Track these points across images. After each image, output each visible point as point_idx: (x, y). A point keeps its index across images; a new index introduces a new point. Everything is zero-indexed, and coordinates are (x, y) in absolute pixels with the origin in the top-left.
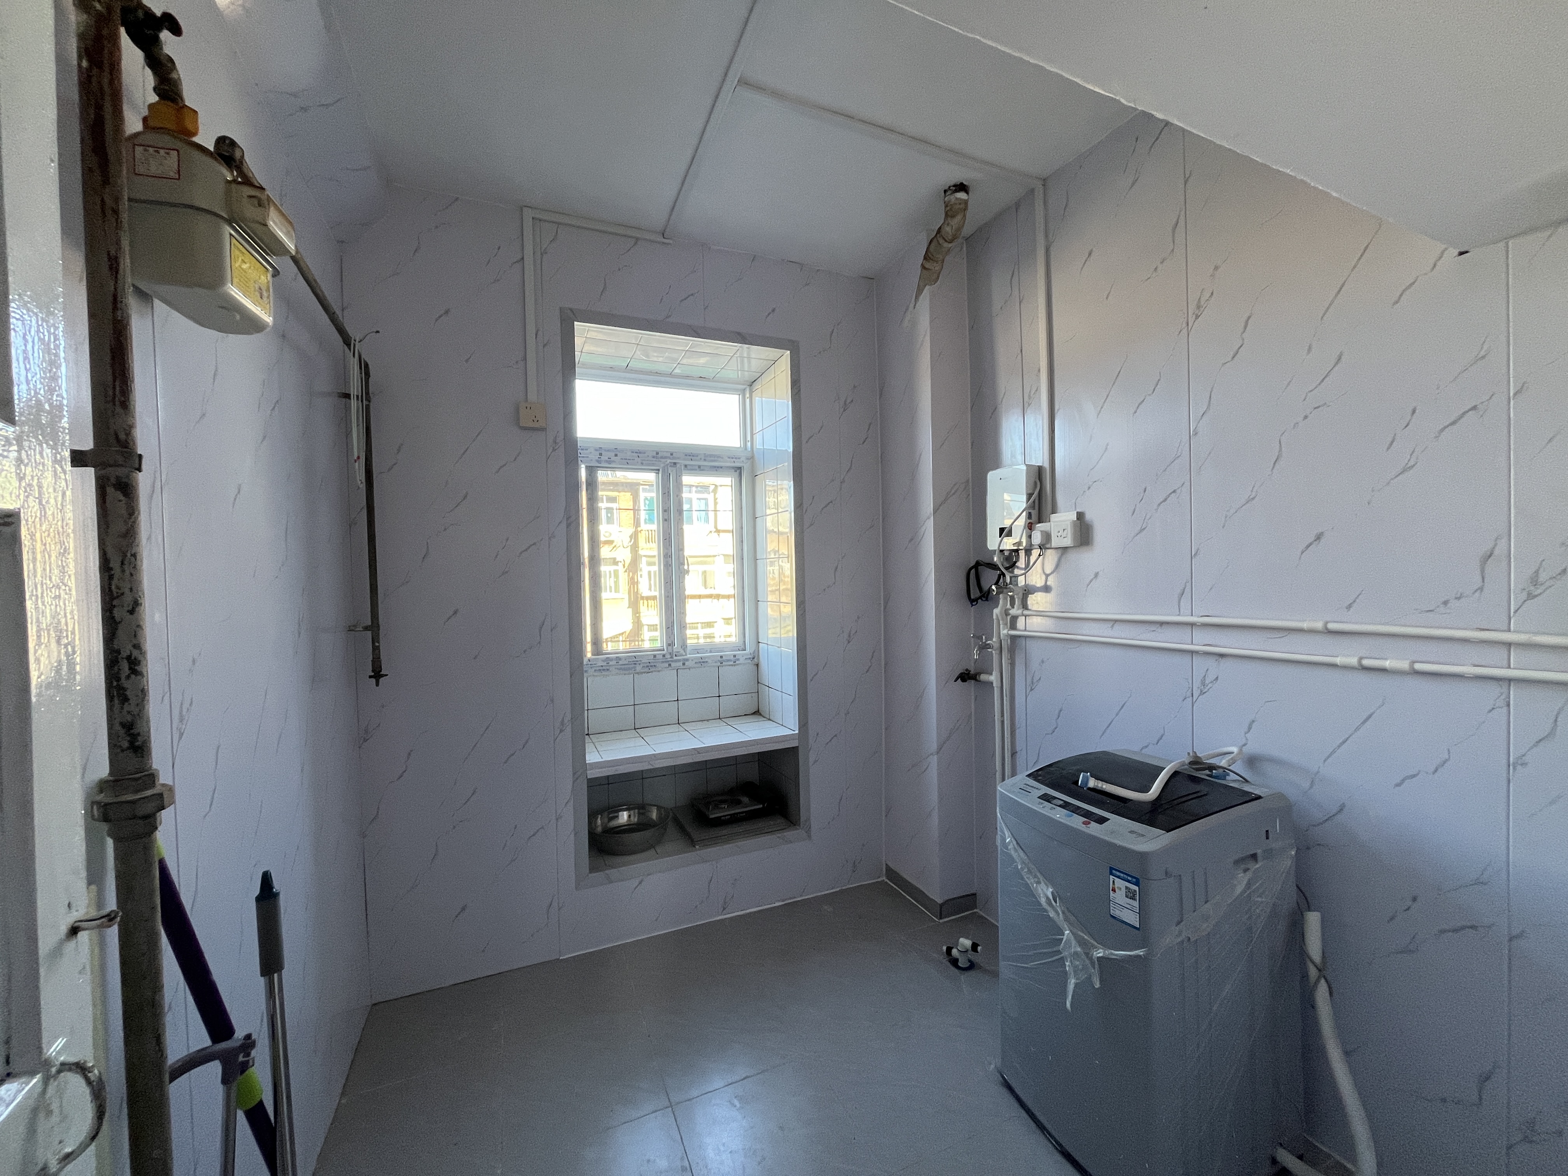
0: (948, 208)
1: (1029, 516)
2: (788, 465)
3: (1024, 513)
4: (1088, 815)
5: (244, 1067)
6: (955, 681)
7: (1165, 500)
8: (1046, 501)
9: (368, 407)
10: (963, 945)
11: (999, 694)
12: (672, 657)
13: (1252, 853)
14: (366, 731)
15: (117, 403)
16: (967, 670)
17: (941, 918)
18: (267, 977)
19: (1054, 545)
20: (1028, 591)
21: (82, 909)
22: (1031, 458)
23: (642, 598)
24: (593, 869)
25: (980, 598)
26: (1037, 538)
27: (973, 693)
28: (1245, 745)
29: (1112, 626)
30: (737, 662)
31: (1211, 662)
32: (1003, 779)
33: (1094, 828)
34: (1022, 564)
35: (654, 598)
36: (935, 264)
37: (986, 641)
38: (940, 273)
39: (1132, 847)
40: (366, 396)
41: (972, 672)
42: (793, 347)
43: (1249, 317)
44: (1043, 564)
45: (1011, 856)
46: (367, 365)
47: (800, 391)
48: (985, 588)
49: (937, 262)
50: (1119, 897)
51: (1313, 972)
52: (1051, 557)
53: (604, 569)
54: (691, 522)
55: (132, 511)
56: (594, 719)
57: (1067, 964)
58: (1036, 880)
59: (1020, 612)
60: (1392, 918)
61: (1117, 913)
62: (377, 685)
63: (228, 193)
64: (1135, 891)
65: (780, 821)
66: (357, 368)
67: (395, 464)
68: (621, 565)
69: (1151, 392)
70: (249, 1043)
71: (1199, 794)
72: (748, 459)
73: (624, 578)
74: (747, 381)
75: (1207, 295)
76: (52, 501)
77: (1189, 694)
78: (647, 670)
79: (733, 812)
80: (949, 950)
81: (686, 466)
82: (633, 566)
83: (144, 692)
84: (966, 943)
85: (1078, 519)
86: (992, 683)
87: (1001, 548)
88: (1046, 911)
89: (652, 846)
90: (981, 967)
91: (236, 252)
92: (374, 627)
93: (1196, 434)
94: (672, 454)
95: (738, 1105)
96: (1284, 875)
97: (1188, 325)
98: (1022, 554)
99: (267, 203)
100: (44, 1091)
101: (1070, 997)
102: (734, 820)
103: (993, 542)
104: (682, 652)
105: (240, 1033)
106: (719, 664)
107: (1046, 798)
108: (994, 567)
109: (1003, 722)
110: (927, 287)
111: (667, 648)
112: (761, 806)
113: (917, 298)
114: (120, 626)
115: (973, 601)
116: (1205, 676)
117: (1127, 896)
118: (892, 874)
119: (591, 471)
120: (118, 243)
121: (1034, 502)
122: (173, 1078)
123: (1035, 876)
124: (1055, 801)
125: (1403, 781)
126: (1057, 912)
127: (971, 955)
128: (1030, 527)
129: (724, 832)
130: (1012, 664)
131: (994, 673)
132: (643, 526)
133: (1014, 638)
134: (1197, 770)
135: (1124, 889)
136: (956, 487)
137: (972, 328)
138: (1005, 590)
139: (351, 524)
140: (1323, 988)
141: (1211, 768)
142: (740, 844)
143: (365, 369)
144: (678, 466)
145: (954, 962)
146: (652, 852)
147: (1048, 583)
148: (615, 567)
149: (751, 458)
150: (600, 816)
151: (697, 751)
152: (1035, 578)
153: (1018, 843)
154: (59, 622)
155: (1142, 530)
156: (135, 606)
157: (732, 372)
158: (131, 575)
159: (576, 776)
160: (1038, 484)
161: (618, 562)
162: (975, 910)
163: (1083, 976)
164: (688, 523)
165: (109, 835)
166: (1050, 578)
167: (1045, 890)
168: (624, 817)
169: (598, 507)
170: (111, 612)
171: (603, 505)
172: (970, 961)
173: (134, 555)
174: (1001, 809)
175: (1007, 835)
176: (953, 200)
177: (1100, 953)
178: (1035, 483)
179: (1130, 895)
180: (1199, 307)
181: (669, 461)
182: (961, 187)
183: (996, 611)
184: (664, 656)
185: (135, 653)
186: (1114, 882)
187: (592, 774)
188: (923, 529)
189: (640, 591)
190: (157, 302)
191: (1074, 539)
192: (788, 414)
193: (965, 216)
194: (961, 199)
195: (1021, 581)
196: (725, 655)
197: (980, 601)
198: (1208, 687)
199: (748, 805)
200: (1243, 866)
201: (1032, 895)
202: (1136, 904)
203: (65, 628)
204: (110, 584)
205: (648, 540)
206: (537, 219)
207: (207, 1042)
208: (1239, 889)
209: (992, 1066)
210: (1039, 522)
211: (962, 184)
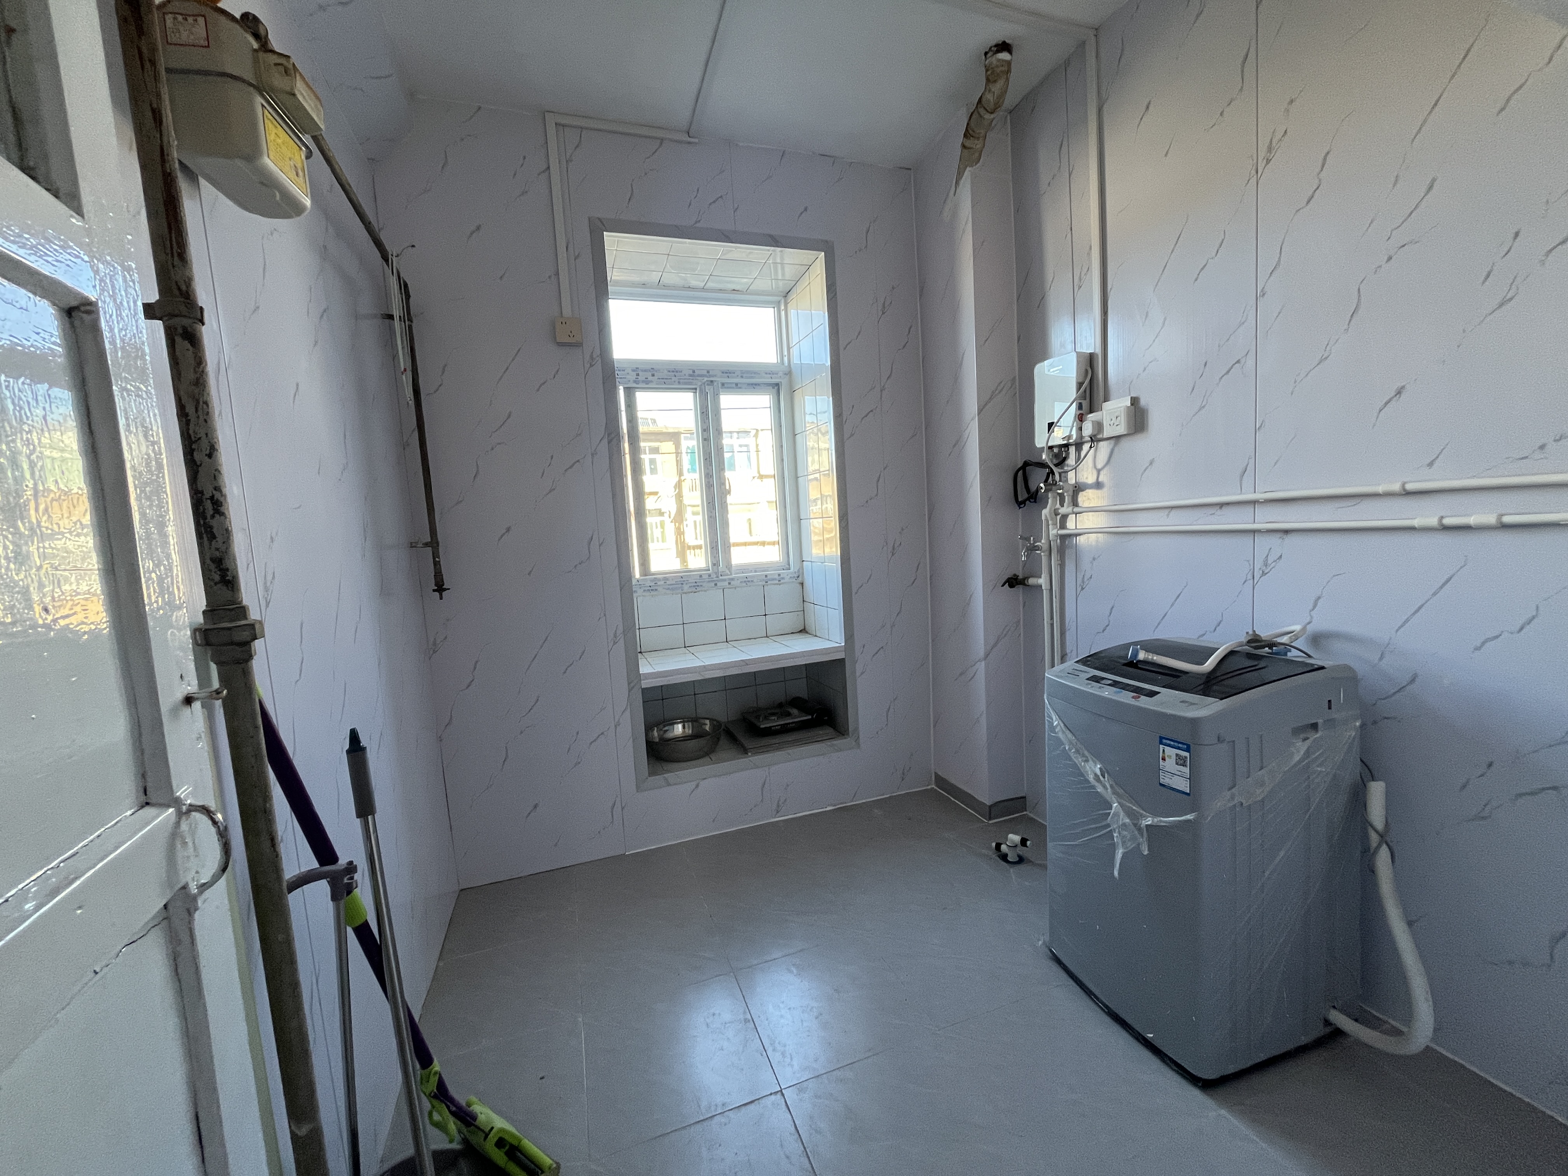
0: (989, 73)
1: (1080, 407)
2: (826, 377)
3: (1074, 404)
4: (1138, 691)
5: (349, 890)
6: (1003, 586)
7: (1228, 372)
8: (1098, 389)
9: (410, 327)
10: (1012, 841)
11: (1048, 597)
12: (717, 577)
13: (1313, 722)
14: (435, 644)
15: (175, 254)
16: (1015, 575)
17: (990, 819)
18: (362, 819)
19: (1106, 434)
20: (1078, 488)
21: (191, 686)
22: (1081, 347)
23: (689, 548)
24: (652, 773)
25: (1028, 499)
26: (1088, 429)
27: (1021, 598)
28: (1309, 623)
29: (1168, 515)
30: (782, 581)
31: (1275, 540)
32: (1053, 666)
33: (1144, 702)
34: (1072, 460)
35: (700, 547)
36: (976, 142)
37: (1035, 542)
38: (981, 151)
39: (1182, 714)
40: (408, 317)
41: (1021, 577)
42: (828, 248)
43: (1328, 153)
44: (1095, 457)
45: (1058, 739)
46: (406, 285)
47: (836, 294)
48: (1033, 488)
49: (978, 138)
50: (1170, 764)
51: (1374, 838)
52: (1104, 448)
53: (649, 520)
54: (733, 467)
55: (200, 361)
56: (646, 638)
57: (1115, 835)
58: (1084, 759)
59: (1070, 509)
60: (1464, 787)
61: (1165, 780)
62: (441, 598)
63: (256, 61)
64: (1186, 757)
65: (829, 731)
66: (396, 287)
67: (440, 385)
68: (666, 515)
69: (1214, 254)
70: (351, 868)
71: (1257, 667)
72: (785, 374)
73: (670, 528)
74: (782, 292)
75: (1279, 135)
76: (125, 304)
77: (1250, 576)
78: (694, 590)
79: (782, 723)
80: (998, 846)
81: (723, 384)
82: (679, 517)
83: (228, 533)
84: (1015, 838)
85: (1132, 404)
86: (1041, 586)
87: (1050, 444)
88: (1093, 787)
89: (707, 754)
90: (1031, 861)
91: (269, 125)
92: (434, 544)
93: (1264, 295)
94: (708, 372)
95: (795, 971)
96: (1346, 747)
97: (1257, 172)
98: (1072, 450)
99: (293, 72)
100: (178, 824)
101: (1118, 865)
102: (785, 730)
103: (1041, 440)
104: (728, 572)
105: (343, 861)
106: (764, 583)
107: (1096, 679)
108: (1043, 465)
109: (1052, 625)
110: (968, 169)
111: (713, 569)
112: (810, 717)
113: (957, 183)
114: (200, 469)
115: (1020, 504)
116: (1267, 556)
117: (1177, 764)
118: (941, 781)
119: (630, 393)
120: (159, 95)
121: (1085, 391)
122: (290, 891)
123: (1084, 756)
124: (1104, 682)
125: (1483, 643)
126: (1105, 787)
127: (1021, 850)
128: (1081, 418)
129: (774, 741)
130: (1062, 566)
131: (1043, 576)
132: (686, 475)
133: (1063, 538)
134: (1256, 648)
135: (1174, 757)
136: (1002, 385)
137: (1017, 211)
138: (1054, 488)
139: (405, 446)
140: (1384, 852)
141: (1271, 645)
142: (790, 751)
143: (404, 288)
144: (715, 384)
145: (1004, 857)
146: (707, 759)
147: (1100, 480)
148: (661, 518)
149: (789, 373)
150: (656, 728)
151: (745, 662)
152: (1087, 475)
153: (1065, 725)
154: (144, 419)
155: (1202, 408)
156: (212, 452)
157: (764, 284)
158: (206, 421)
159: (632, 685)
160: (1090, 372)
161: (663, 513)
162: (1025, 813)
163: (1131, 845)
164: (730, 470)
165: (212, 661)
166: (1102, 473)
167: (1093, 767)
168: (678, 729)
169: (641, 458)
170: (192, 454)
171: (645, 458)
172: (1019, 856)
173: (206, 403)
174: (1048, 695)
175: (1054, 719)
176: (995, 62)
177: (1149, 821)
178: (1087, 371)
179: (1180, 761)
180: (1270, 149)
181: (706, 379)
182: (1004, 47)
183: (1045, 512)
184: (710, 575)
185: (217, 495)
186: (1164, 751)
187: (645, 684)
188: (967, 432)
189: (687, 541)
190: (202, 182)
191: (1129, 427)
192: (824, 320)
193: (1007, 79)
194: (1003, 61)
195: (1071, 478)
196: (769, 574)
197: (1027, 502)
198: (1271, 567)
199: (797, 716)
200: (1302, 736)
201: (1080, 774)
202: (1187, 770)
203: (150, 426)
204: (188, 429)
205: (692, 489)
206: (560, 125)
207: (315, 864)
208: (1297, 758)
209: (1040, 943)
210: (1091, 412)
211: (1004, 42)
